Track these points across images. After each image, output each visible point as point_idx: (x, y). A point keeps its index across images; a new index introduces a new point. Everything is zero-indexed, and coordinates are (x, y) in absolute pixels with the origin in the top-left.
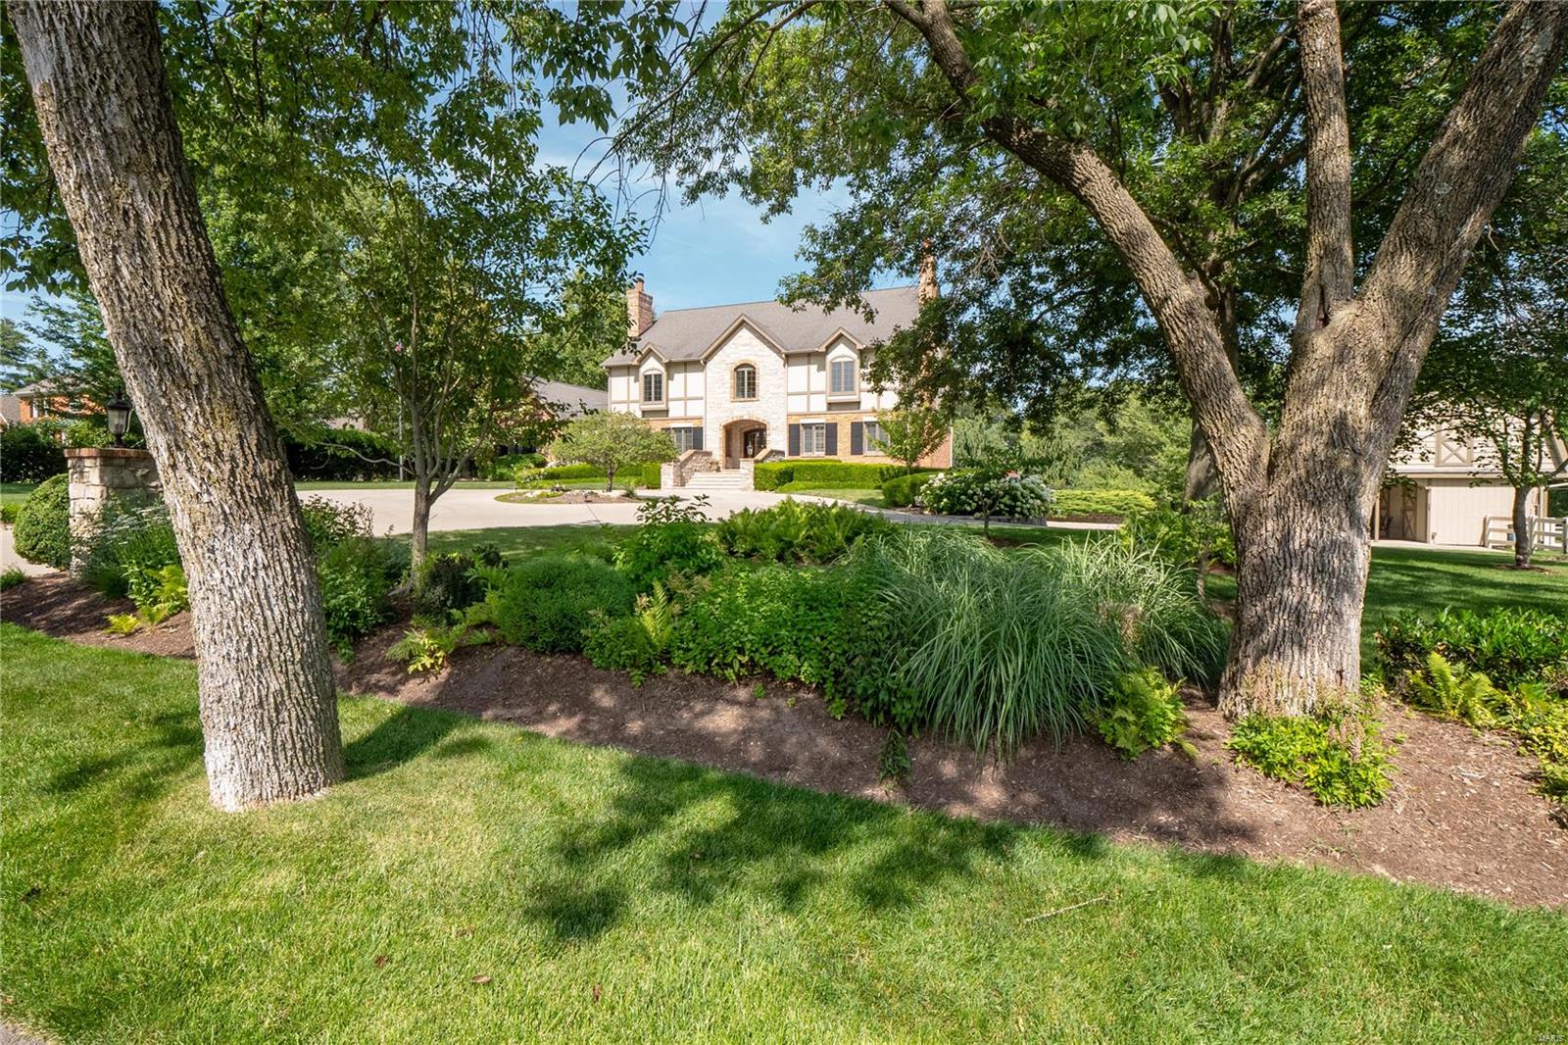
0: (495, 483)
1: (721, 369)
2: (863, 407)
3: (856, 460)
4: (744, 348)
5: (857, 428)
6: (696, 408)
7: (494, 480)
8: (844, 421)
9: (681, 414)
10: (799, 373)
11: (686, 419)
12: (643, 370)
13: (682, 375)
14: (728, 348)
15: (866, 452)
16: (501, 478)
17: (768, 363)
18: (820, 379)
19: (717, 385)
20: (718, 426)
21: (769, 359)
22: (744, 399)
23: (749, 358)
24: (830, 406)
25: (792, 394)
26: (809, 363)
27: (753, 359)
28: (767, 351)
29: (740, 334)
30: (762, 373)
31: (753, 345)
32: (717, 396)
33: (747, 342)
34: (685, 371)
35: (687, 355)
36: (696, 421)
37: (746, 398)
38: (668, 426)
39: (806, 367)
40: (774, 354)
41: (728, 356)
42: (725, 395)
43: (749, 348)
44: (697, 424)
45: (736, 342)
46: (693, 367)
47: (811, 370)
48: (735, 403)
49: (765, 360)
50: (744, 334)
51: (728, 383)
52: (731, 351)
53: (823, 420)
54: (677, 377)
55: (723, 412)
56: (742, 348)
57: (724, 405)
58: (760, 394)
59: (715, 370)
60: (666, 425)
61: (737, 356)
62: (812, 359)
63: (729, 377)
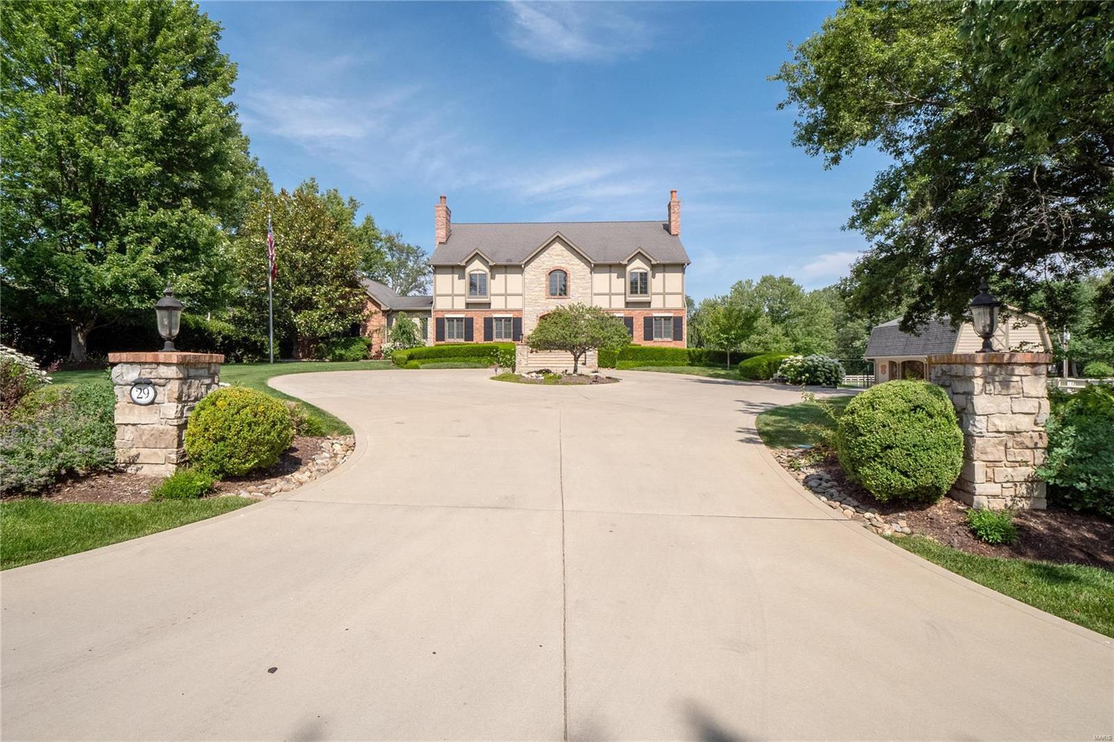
0: (335, 364)
1: (537, 272)
2: (653, 306)
3: (648, 344)
4: (557, 257)
5: (648, 322)
6: (515, 303)
7: (333, 361)
8: (638, 316)
9: (502, 306)
10: (602, 279)
11: (506, 311)
12: (468, 270)
14: (544, 257)
15: (655, 339)
16: (341, 358)
17: (576, 268)
18: (619, 284)
19: (534, 285)
20: (535, 317)
21: (579, 267)
22: (556, 297)
23: (559, 265)
24: (628, 304)
25: (595, 294)
26: (610, 272)
27: (564, 266)
28: (576, 261)
29: (554, 246)
30: (572, 277)
31: (565, 255)
32: (533, 293)
33: (560, 252)
34: (506, 273)
35: (507, 261)
36: (515, 313)
37: (558, 296)
38: (490, 316)
39: (608, 275)
40: (583, 264)
41: (543, 263)
42: (541, 293)
43: (561, 257)
44: (517, 315)
45: (550, 252)
46: (513, 270)
47: (612, 277)
48: (548, 300)
49: (575, 267)
50: (557, 247)
51: (543, 284)
52: (546, 259)
53: (622, 315)
54: (500, 277)
55: (539, 306)
56: (556, 258)
57: (539, 301)
58: (571, 293)
59: (532, 273)
60: (488, 315)
61: (551, 263)
62: (613, 269)
63: (544, 279)
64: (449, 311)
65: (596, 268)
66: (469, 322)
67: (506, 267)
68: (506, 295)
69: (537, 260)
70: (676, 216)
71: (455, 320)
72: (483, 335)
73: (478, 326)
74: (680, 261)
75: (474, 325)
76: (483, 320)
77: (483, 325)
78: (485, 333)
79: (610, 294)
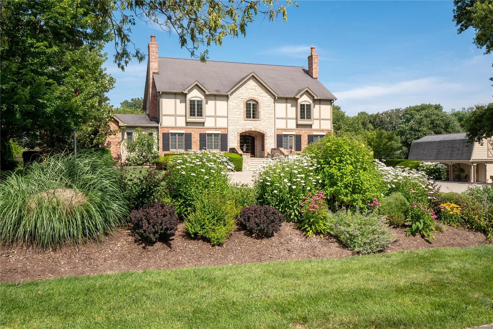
1: (238, 100)
2: (313, 127)
6: (222, 123)
9: (213, 125)
10: (281, 107)
11: (216, 129)
12: (189, 96)
13: (213, 102)
14: (242, 90)
17: (265, 100)
18: (292, 112)
19: (236, 110)
20: (236, 134)
21: (266, 99)
22: (250, 119)
23: (254, 96)
24: (298, 126)
25: (278, 118)
26: (287, 103)
27: (256, 97)
28: (264, 94)
29: (249, 82)
30: (261, 105)
31: (257, 89)
32: (235, 116)
33: (254, 87)
34: (215, 100)
35: (217, 91)
36: (222, 130)
37: (252, 119)
38: (204, 132)
39: (285, 105)
40: (269, 96)
41: (242, 94)
42: (240, 116)
43: (253, 91)
44: (223, 132)
45: (247, 87)
46: (221, 98)
47: (288, 106)
48: (246, 121)
49: (264, 98)
50: (252, 83)
51: (242, 109)
52: (244, 92)
53: (294, 133)
54: (211, 103)
55: (239, 126)
56: (250, 91)
57: (239, 122)
58: (261, 117)
59: (234, 101)
60: (203, 132)
61: (247, 94)
62: (288, 101)
63: (243, 106)
64: (172, 128)
65: (278, 99)
66: (188, 137)
67: (215, 96)
68: (215, 117)
69: (237, 92)
70: (316, 65)
71: (177, 135)
72: (199, 146)
73: (195, 140)
74: (329, 97)
75: (192, 139)
76: (199, 135)
77: (199, 140)
78: (200, 144)
79: (286, 119)
